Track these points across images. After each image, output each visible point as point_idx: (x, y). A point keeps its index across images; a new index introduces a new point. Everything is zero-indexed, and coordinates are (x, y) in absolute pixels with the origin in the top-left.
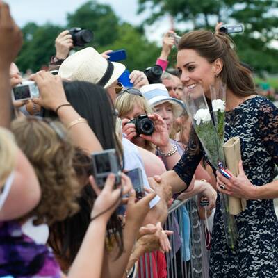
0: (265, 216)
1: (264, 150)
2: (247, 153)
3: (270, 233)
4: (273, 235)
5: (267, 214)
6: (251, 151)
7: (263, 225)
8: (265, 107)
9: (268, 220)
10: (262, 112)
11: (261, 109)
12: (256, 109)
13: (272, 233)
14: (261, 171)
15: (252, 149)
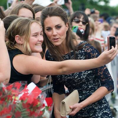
0: (103, 103)
1: (91, 72)
2: (83, 76)
3: (107, 112)
4: (109, 112)
5: (103, 102)
6: (85, 74)
7: (103, 108)
8: (87, 49)
9: (105, 105)
10: (87, 52)
11: (86, 51)
12: (83, 51)
13: (108, 112)
14: (92, 83)
15: (85, 73)
